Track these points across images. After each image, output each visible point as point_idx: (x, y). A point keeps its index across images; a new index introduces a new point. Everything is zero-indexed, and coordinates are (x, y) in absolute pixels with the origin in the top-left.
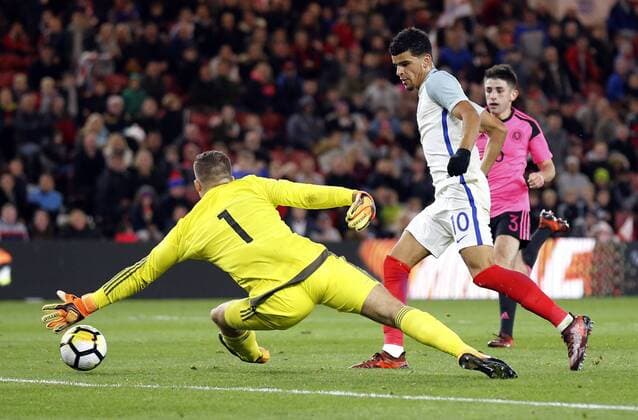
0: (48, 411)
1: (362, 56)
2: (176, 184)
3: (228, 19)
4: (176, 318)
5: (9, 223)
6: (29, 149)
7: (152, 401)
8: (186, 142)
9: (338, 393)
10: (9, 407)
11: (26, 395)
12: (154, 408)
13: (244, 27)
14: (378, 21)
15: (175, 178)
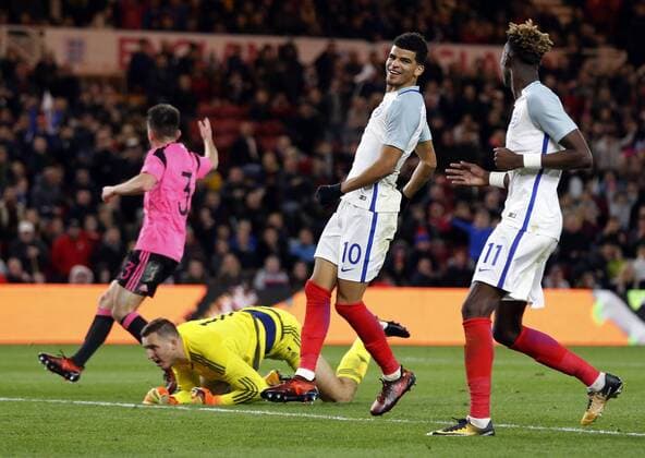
0: (309, 442)
1: (591, 125)
2: (422, 239)
3: (470, 91)
4: (422, 360)
5: (273, 273)
6: (291, 206)
7: (403, 434)
8: (431, 202)
9: (570, 430)
10: (275, 438)
11: (290, 427)
12: (405, 440)
13: (484, 98)
14: (605, 93)
15: (422, 234)
